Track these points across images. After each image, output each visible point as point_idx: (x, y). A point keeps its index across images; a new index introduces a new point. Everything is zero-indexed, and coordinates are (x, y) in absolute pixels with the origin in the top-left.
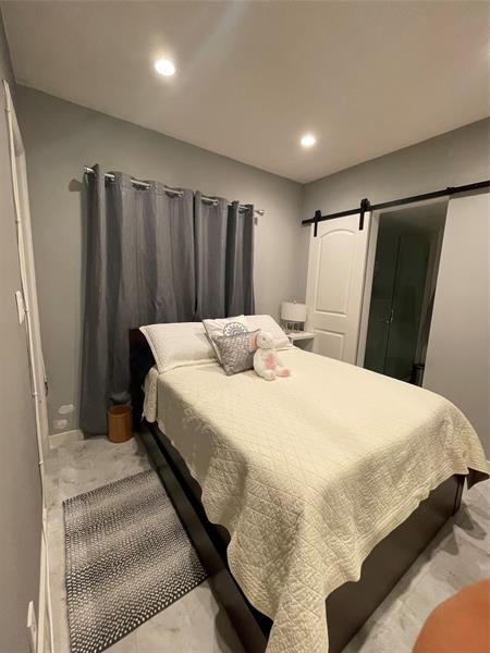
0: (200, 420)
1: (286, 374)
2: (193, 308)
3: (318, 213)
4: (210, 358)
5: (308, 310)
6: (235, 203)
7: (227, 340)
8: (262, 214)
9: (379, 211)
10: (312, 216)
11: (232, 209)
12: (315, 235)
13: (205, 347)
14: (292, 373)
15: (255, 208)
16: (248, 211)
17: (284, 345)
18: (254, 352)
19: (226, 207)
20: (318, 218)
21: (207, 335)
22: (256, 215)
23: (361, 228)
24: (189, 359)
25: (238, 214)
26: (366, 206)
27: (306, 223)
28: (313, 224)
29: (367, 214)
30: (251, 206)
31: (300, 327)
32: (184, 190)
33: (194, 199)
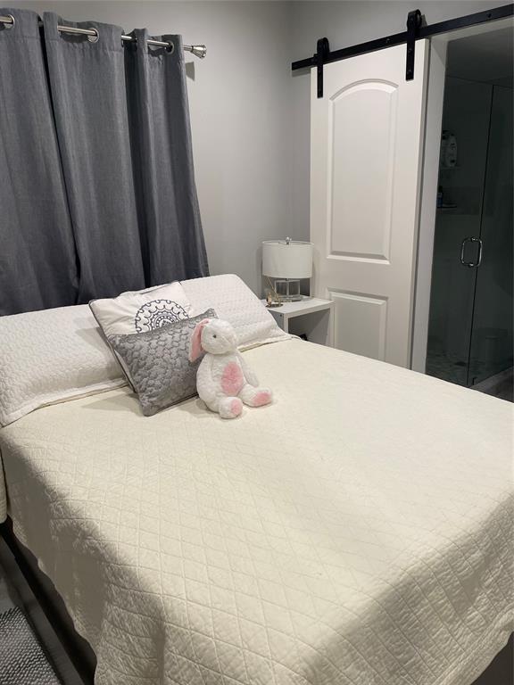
0: (78, 527)
1: (263, 401)
2: (72, 273)
3: (323, 44)
4: (112, 378)
5: (315, 254)
6: (138, 34)
7: (142, 343)
8: (201, 55)
9: (443, 38)
10: (311, 51)
11: (132, 48)
12: (320, 94)
13: (99, 357)
14: (275, 397)
15: (185, 42)
16: (170, 50)
17: (265, 333)
18: (198, 361)
19: (118, 45)
20: (325, 54)
21: (100, 330)
22: (187, 57)
23: (410, 76)
24: (65, 388)
25: (146, 57)
26: (417, 28)
27: (300, 66)
28: (314, 70)
29: (420, 45)
30: (175, 39)
31: (302, 288)
32: (16, 13)
33: (42, 30)
